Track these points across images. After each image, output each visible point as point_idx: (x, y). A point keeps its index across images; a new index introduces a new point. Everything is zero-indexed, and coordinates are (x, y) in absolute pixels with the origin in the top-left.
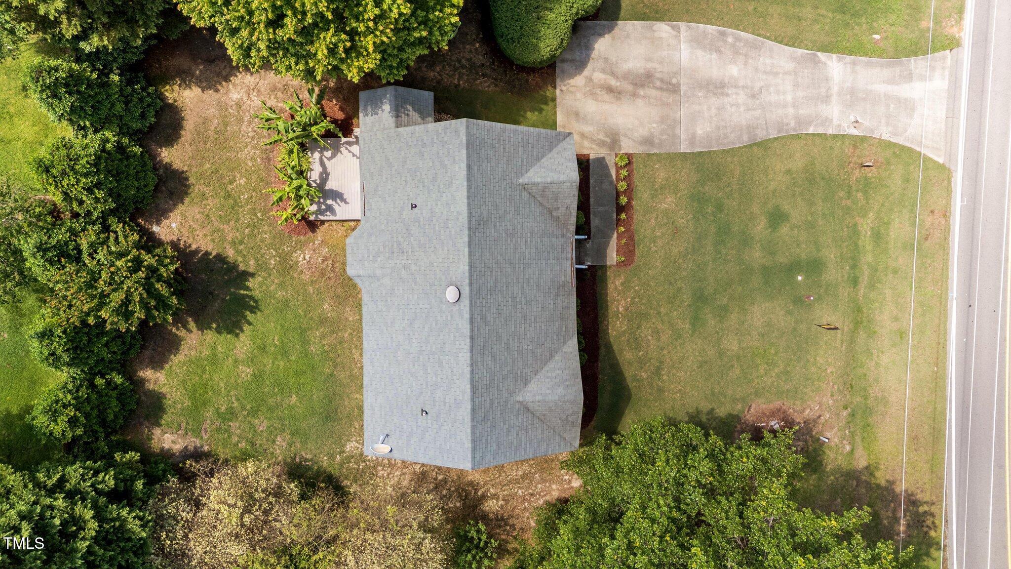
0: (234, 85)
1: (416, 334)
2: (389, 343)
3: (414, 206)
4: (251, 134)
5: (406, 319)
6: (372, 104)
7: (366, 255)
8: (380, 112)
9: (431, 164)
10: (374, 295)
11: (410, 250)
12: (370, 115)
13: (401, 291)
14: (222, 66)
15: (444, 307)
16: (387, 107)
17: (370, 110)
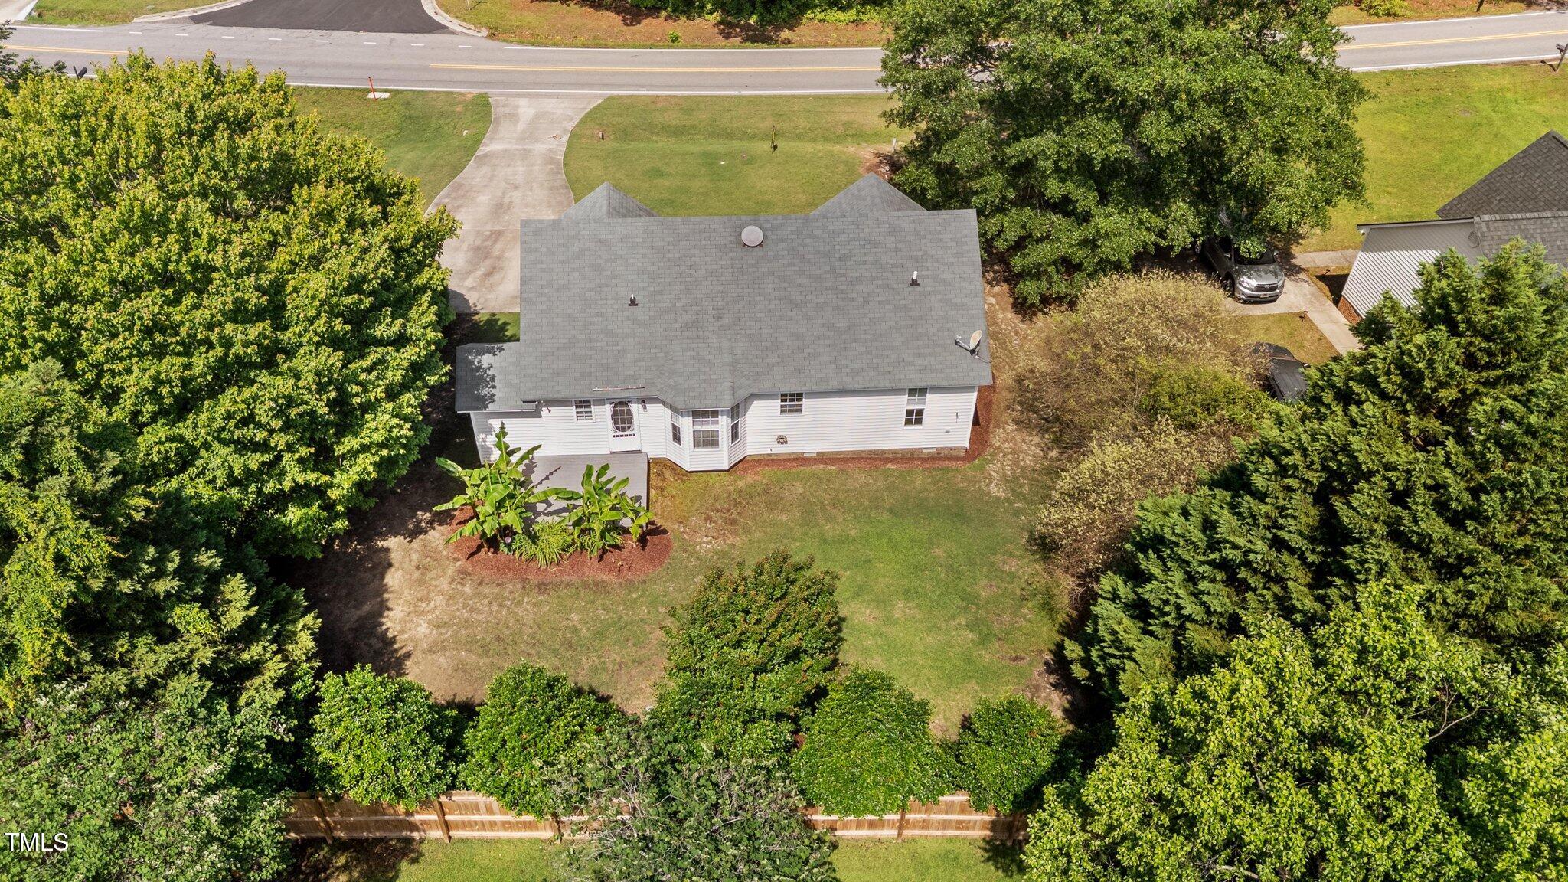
0: (402, 632)
1: (809, 297)
2: (827, 342)
3: (633, 302)
4: (495, 608)
5: (790, 314)
6: (477, 387)
7: (703, 377)
8: (490, 372)
9: (576, 274)
10: (759, 370)
11: (695, 308)
12: (493, 391)
13: (752, 323)
14: (366, 648)
15: (771, 253)
16: (486, 359)
17: (485, 391)
